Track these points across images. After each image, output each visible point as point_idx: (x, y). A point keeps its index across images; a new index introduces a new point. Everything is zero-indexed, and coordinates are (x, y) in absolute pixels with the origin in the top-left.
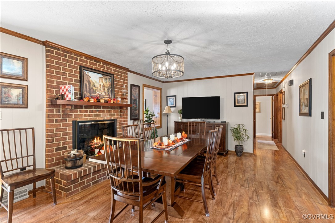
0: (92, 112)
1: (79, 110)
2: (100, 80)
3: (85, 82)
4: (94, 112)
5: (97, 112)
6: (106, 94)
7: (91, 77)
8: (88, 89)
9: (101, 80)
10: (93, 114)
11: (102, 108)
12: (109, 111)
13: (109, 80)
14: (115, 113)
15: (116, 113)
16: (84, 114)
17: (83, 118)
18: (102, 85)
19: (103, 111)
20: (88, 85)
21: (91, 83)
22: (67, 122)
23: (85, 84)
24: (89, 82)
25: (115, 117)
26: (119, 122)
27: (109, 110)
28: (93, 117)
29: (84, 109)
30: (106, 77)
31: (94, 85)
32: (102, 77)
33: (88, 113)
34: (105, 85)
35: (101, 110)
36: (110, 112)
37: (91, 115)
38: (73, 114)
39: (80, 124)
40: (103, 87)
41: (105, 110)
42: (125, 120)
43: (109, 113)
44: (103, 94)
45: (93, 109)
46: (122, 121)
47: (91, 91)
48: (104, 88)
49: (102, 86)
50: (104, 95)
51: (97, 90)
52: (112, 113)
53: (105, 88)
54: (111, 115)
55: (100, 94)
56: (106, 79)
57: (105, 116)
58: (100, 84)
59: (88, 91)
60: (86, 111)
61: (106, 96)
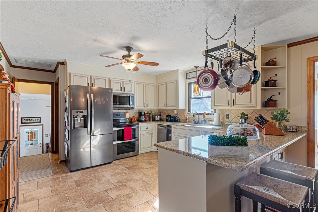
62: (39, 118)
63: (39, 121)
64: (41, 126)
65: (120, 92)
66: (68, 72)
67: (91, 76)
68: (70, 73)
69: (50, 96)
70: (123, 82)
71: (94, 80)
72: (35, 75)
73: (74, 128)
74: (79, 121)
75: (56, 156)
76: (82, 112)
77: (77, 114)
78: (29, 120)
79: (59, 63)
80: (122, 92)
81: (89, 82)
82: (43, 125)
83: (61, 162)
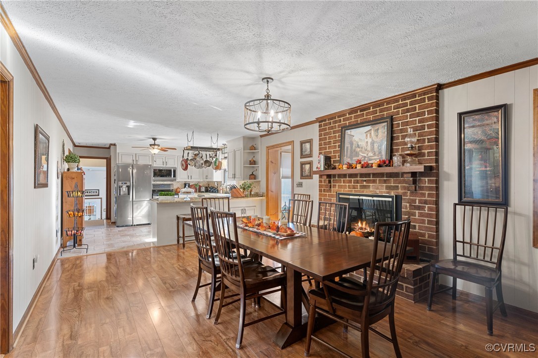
0: (357, 182)
1: (342, 179)
2: (367, 135)
3: (347, 145)
4: (360, 182)
5: (365, 182)
6: (375, 154)
7: (354, 136)
8: (349, 153)
9: (369, 135)
10: (359, 184)
11: (371, 177)
12: (385, 182)
13: (383, 128)
14: (398, 184)
15: (400, 185)
16: (347, 184)
17: (347, 190)
18: (370, 140)
19: (374, 182)
20: (349, 148)
21: (354, 143)
22: (332, 193)
23: (346, 148)
24: (351, 143)
25: (398, 192)
26: (408, 203)
27: (385, 179)
28: (359, 189)
29: (347, 179)
30: (377, 127)
31: (358, 145)
32: (371, 129)
33: (353, 184)
34: (375, 140)
35: (371, 179)
36: (387, 182)
37: (356, 187)
38: (337, 184)
39: (340, 196)
40: (371, 144)
41: (378, 179)
42: (426, 200)
43: (385, 185)
44: (371, 154)
45: (359, 179)
46: (417, 201)
47: (354, 153)
48: (373, 145)
49: (369, 144)
50: (372, 156)
51: (361, 151)
52: (392, 185)
53: (375, 145)
54: (388, 188)
55: (365, 155)
56: (378, 129)
57: (378, 189)
58: (366, 140)
59: (348, 155)
60: (350, 182)
61: (376, 157)
62: (98, 191)
63: (97, 194)
64: (100, 199)
65: (163, 166)
66: (117, 152)
67: (136, 154)
68: (119, 153)
69: (106, 168)
70: (165, 157)
71: (139, 157)
72: (93, 152)
73: (120, 195)
74: (124, 190)
75: (109, 221)
76: (126, 183)
77: (122, 185)
78: (87, 192)
79: (111, 145)
80: (164, 166)
81: (134, 159)
82: (101, 198)
83: (112, 223)
